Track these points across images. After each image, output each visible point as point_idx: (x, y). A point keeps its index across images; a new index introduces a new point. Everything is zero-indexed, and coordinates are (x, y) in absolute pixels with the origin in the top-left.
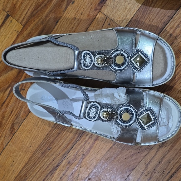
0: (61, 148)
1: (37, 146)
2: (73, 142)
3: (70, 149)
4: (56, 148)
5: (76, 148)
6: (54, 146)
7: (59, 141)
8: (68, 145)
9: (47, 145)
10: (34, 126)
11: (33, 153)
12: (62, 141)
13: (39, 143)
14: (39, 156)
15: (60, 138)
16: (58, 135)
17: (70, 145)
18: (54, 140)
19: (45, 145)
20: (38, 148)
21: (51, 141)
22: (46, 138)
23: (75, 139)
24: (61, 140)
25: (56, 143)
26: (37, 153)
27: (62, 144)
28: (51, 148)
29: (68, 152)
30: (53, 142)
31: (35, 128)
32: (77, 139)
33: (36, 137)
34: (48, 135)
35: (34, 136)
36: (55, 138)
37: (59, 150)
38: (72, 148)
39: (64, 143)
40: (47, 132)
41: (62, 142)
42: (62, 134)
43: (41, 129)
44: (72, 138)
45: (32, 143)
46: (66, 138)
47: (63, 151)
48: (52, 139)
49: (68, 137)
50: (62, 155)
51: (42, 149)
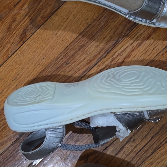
0: (82, 63)
1: (52, 58)
2: (97, 58)
3: (93, 66)
4: (76, 63)
5: (100, 66)
6: (74, 60)
7: (81, 56)
8: (91, 61)
9: (64, 59)
10: (52, 34)
11: (45, 67)
12: (85, 56)
13: (56, 55)
14: (53, 71)
15: (82, 53)
16: (81, 48)
17: (94, 62)
18: (74, 54)
19: (62, 59)
20: (52, 61)
21: (71, 55)
22: (66, 51)
23: (101, 55)
24: (83, 54)
25: (76, 58)
26: (51, 67)
27: (84, 59)
28: (69, 63)
29: (89, 69)
30: (73, 56)
31: (53, 38)
32: (103, 55)
33: (53, 48)
34: (68, 47)
35: (50, 46)
36: (76, 52)
37: (79, 66)
38: (96, 65)
39: (86, 59)
40: (68, 44)
41: (84, 58)
42: (86, 48)
43: (61, 39)
44: (98, 53)
45: (46, 55)
46: (89, 52)
47: (83, 67)
48: (72, 52)
49: (92, 52)
50: (82, 72)
51: (58, 63)
